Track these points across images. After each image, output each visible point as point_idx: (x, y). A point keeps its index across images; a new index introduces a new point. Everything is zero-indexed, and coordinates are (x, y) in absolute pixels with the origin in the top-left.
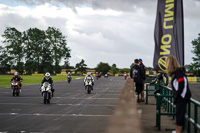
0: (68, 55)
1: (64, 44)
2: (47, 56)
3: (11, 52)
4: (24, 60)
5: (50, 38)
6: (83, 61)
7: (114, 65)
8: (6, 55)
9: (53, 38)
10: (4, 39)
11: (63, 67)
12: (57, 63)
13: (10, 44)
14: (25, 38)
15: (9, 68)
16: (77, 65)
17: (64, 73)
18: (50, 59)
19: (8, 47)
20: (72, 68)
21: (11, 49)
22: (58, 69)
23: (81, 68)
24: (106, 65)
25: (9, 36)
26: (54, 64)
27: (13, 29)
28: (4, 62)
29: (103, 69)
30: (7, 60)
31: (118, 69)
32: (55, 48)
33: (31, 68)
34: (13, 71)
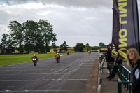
0: (55, 39)
1: (51, 30)
2: (40, 40)
3: (15, 38)
4: (24, 43)
5: (41, 27)
6: (65, 43)
7: (88, 44)
8: (10, 41)
9: (43, 27)
10: (9, 29)
11: (51, 47)
12: (47, 45)
13: (13, 32)
15: (13, 49)
16: (61, 45)
17: (52, 51)
18: (43, 42)
19: (12, 35)
20: (58, 47)
21: (14, 36)
22: (48, 49)
23: (64, 47)
24: (82, 45)
25: (12, 27)
26: (45, 45)
27: (15, 22)
28: (10, 45)
29: (80, 48)
30: (12, 44)
31: (90, 47)
32: (45, 34)
33: (29, 49)
34: (16, 51)
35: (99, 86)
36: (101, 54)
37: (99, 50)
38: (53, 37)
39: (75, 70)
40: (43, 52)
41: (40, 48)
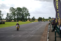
0: (29, 15)
1: (28, 11)
2: (23, 16)
3: (12, 15)
4: (16, 17)
5: (24, 10)
6: (34, 17)
7: (44, 18)
8: (10, 16)
9: (25, 10)
10: (10, 11)
11: (28, 19)
12: (26, 18)
13: (11, 12)
14: (16, 11)
15: (11, 20)
16: (32, 18)
17: (28, 21)
18: (24, 17)
19: (11, 13)
20: (31, 19)
21: (12, 14)
22: (26, 20)
23: (33, 19)
24: (41, 18)
25: (11, 10)
26: (25, 18)
27: (12, 8)
28: (10, 18)
29: (40, 19)
30: (11, 17)
31: (45, 19)
32: (25, 13)
34: (13, 21)
35: (48, 32)
36: (49, 22)
37: (48, 20)
38: (28, 14)
39: (39, 28)
40: (24, 21)
41: (23, 19)
